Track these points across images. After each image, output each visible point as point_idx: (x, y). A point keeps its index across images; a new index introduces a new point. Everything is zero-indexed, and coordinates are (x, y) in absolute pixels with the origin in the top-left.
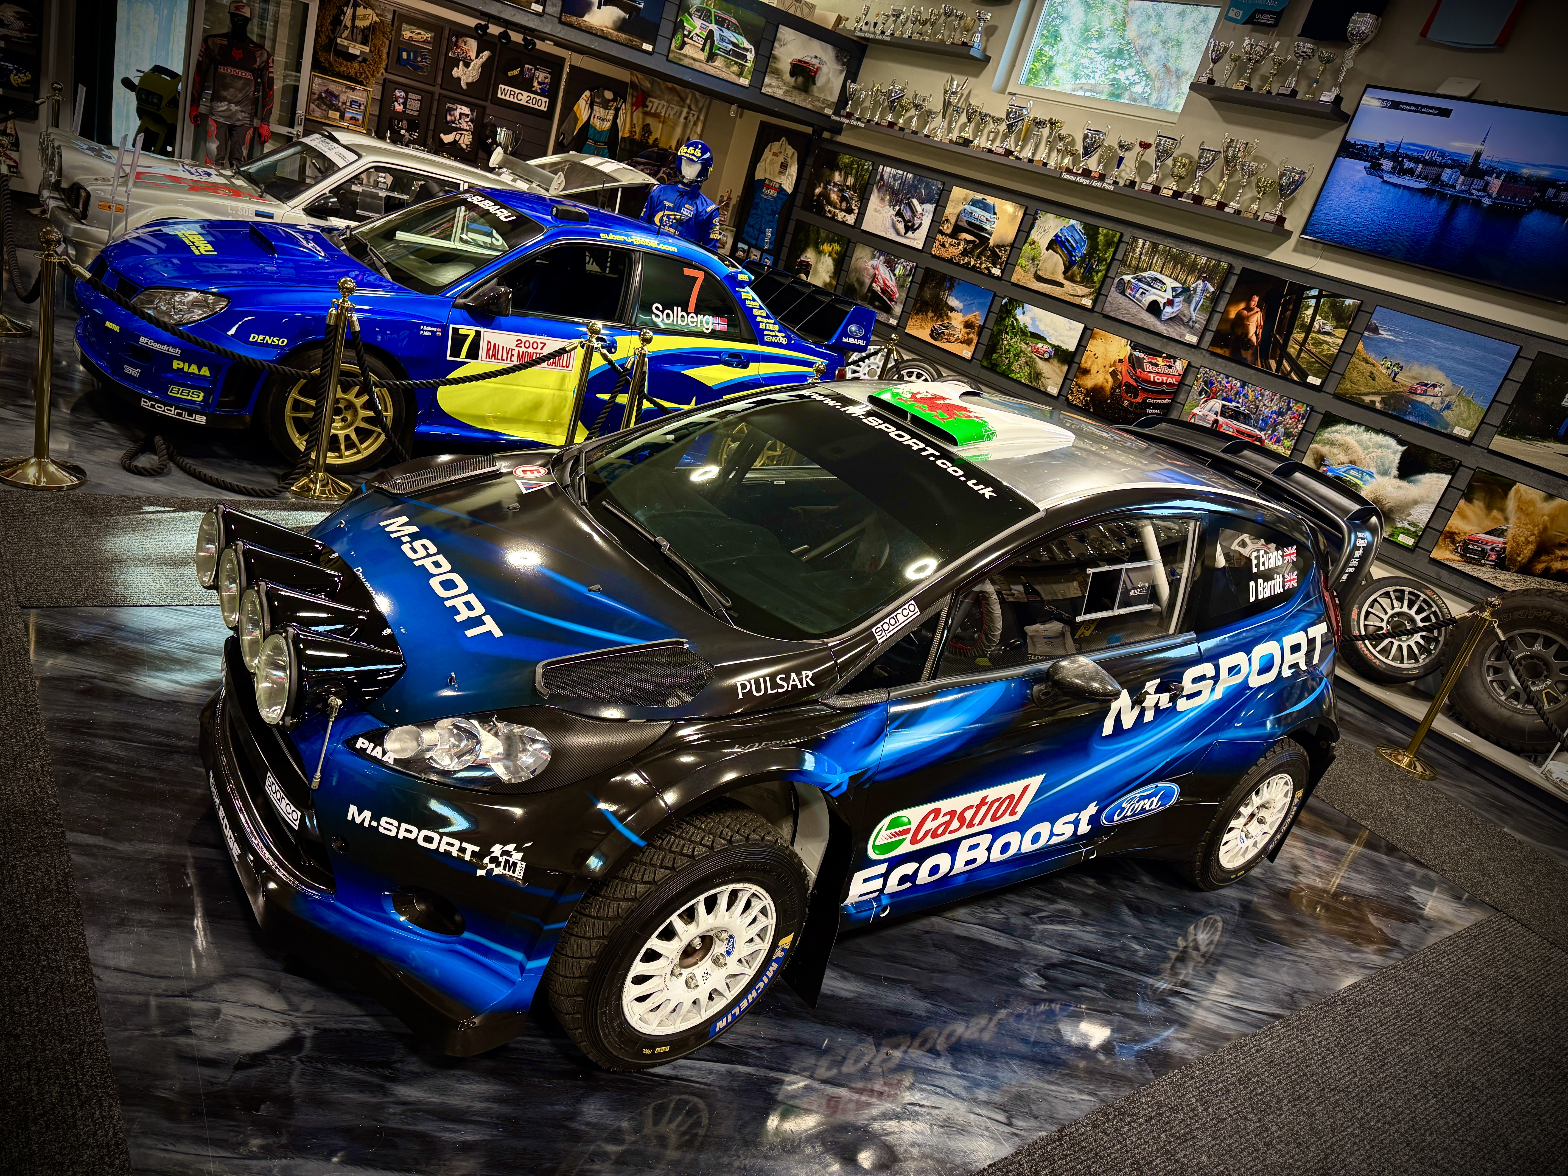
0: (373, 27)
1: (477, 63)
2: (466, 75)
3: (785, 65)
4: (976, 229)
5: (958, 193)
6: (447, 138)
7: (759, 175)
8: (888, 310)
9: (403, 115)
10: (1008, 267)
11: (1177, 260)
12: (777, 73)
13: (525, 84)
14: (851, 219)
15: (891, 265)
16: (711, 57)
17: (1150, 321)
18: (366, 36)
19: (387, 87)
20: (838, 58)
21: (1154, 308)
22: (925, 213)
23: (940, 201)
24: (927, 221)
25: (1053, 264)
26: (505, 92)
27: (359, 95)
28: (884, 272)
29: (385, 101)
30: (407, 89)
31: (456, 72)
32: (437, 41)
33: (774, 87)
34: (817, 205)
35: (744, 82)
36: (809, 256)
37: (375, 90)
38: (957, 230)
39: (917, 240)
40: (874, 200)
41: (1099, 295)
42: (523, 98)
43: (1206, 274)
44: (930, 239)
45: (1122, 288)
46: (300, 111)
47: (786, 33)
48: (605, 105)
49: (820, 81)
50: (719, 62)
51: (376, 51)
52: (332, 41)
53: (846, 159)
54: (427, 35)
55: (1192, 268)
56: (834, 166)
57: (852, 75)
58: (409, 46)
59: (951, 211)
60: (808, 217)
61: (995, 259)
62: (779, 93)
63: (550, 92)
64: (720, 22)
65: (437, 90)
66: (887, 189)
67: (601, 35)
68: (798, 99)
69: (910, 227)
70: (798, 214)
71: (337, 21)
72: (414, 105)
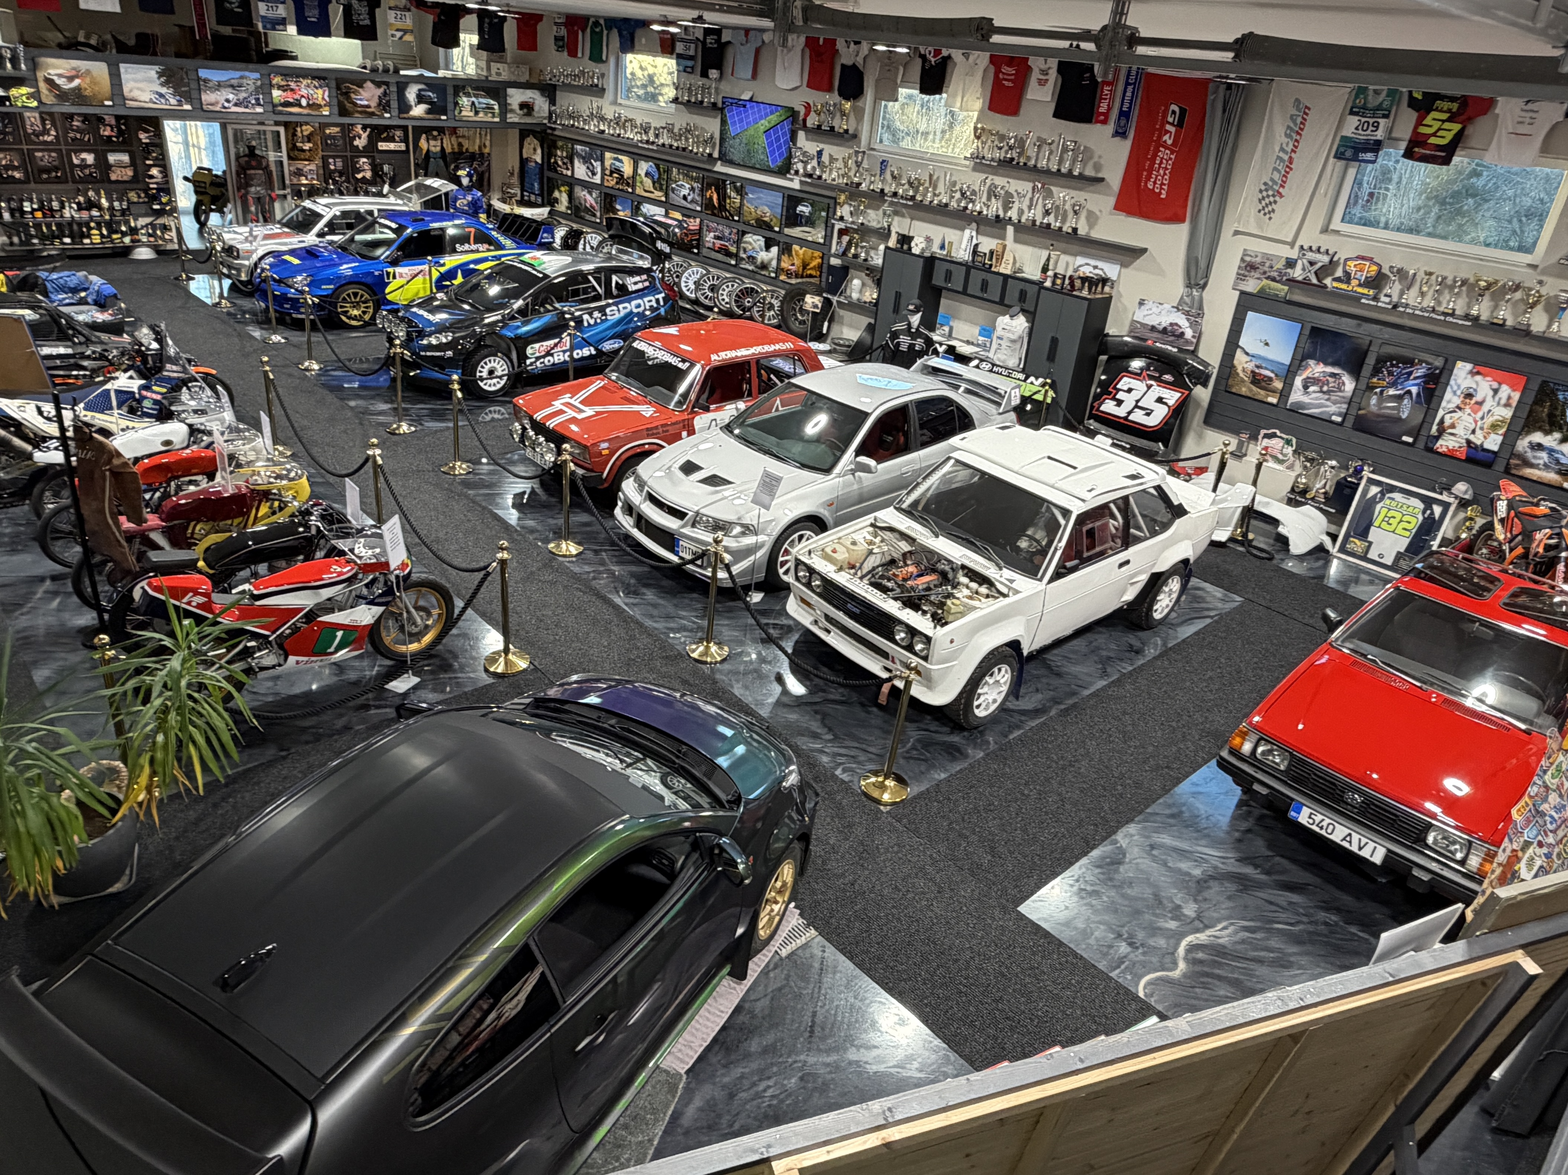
0: (311, 134)
1: (364, 136)
2: (361, 142)
3: (515, 107)
4: (618, 171)
5: (608, 155)
6: (359, 176)
7: (525, 156)
8: (594, 215)
9: (335, 170)
10: (634, 187)
11: (687, 175)
12: (512, 111)
13: (391, 139)
14: (569, 173)
15: (590, 193)
16: (477, 113)
17: (684, 203)
18: (309, 138)
19: (324, 159)
20: (543, 95)
21: (685, 198)
22: (597, 165)
23: (602, 160)
24: (599, 170)
25: (648, 182)
26: (383, 146)
27: (313, 167)
28: (588, 197)
29: (325, 165)
30: (334, 157)
31: (356, 143)
32: (342, 131)
33: (512, 118)
34: (553, 168)
35: (497, 120)
36: (556, 194)
37: (318, 161)
38: (612, 172)
39: (597, 179)
40: (576, 162)
41: (667, 195)
42: (392, 146)
43: (696, 179)
44: (602, 179)
45: (673, 190)
46: (287, 182)
47: (510, 91)
48: (435, 138)
49: (536, 108)
50: (481, 115)
51: (315, 144)
52: (294, 145)
53: (560, 143)
54: (337, 129)
55: (692, 178)
56: (556, 148)
57: (553, 102)
58: (330, 137)
59: (607, 164)
60: (551, 175)
61: (628, 184)
62: (516, 120)
63: (405, 140)
64: (476, 96)
65: (349, 154)
66: (580, 156)
67: (420, 119)
68: (528, 120)
69: (594, 174)
70: (547, 174)
71: (294, 134)
72: (340, 164)
